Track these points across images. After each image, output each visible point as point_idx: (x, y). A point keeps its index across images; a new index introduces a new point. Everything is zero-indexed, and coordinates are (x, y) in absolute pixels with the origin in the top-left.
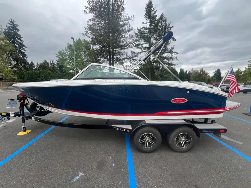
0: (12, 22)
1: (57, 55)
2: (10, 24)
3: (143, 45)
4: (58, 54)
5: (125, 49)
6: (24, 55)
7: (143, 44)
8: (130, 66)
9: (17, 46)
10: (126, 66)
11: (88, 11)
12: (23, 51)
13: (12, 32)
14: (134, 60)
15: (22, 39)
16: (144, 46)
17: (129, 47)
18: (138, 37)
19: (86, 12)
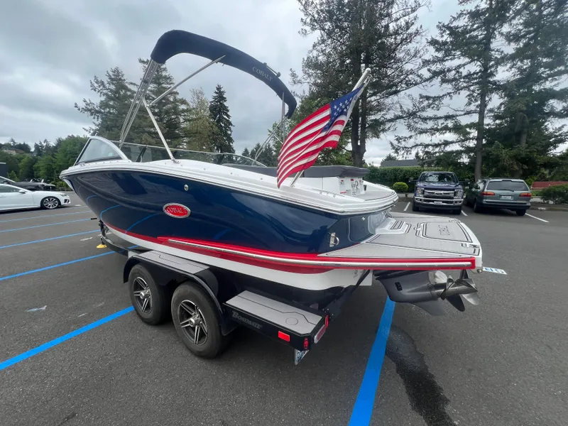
0: (219, 88)
1: (270, 131)
2: (217, 93)
3: (461, 70)
4: (271, 129)
5: (396, 92)
6: (230, 140)
7: (459, 66)
8: (411, 137)
9: (223, 125)
10: (398, 139)
11: (308, 28)
12: (229, 132)
13: (217, 105)
14: (425, 119)
15: (229, 113)
16: (464, 72)
17: (407, 85)
18: (441, 50)
19: (304, 33)
